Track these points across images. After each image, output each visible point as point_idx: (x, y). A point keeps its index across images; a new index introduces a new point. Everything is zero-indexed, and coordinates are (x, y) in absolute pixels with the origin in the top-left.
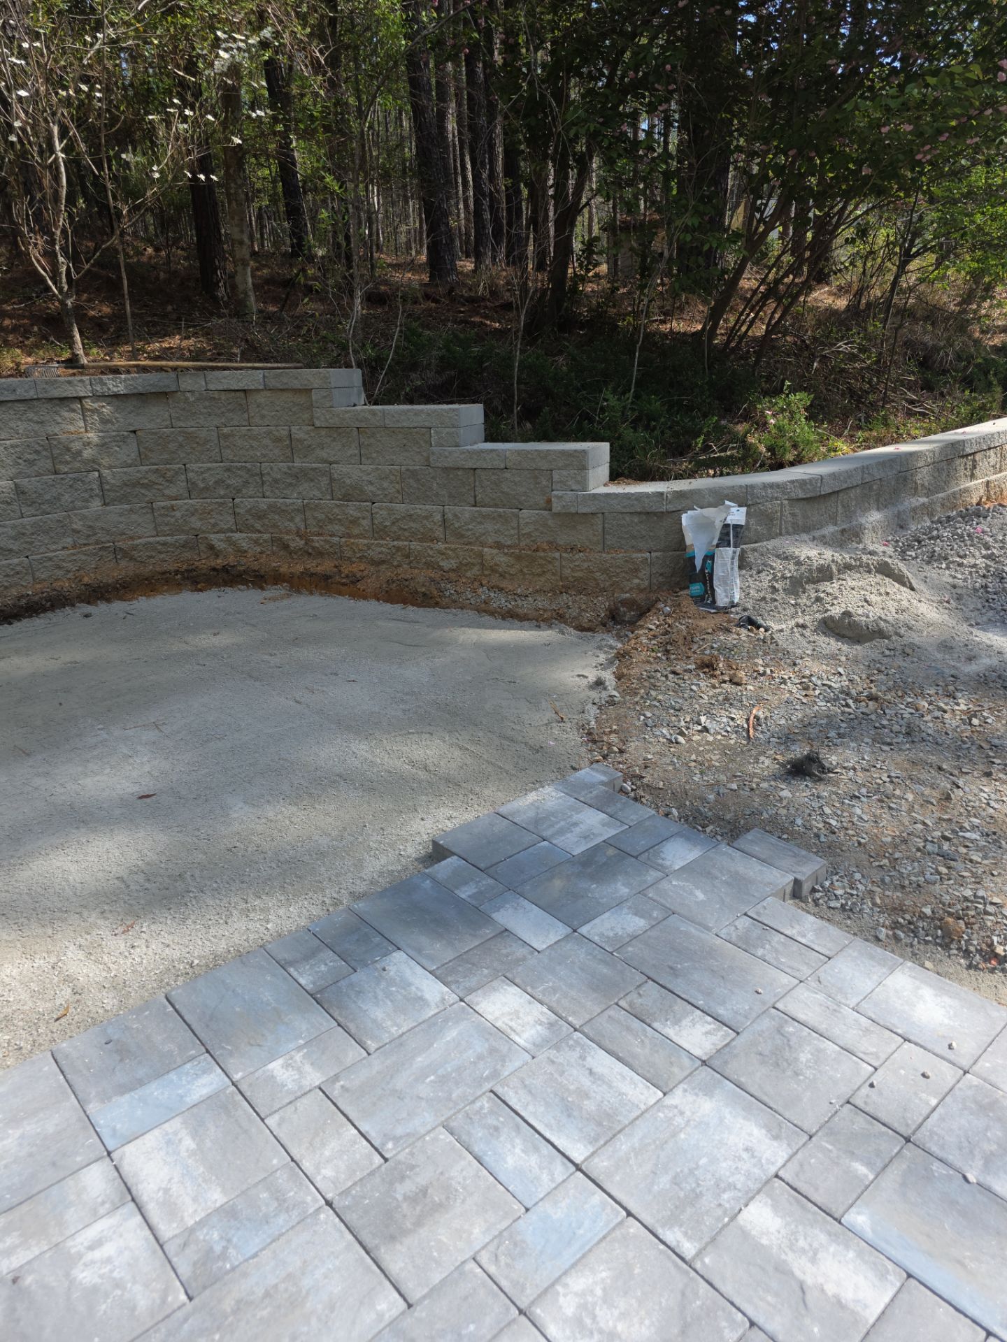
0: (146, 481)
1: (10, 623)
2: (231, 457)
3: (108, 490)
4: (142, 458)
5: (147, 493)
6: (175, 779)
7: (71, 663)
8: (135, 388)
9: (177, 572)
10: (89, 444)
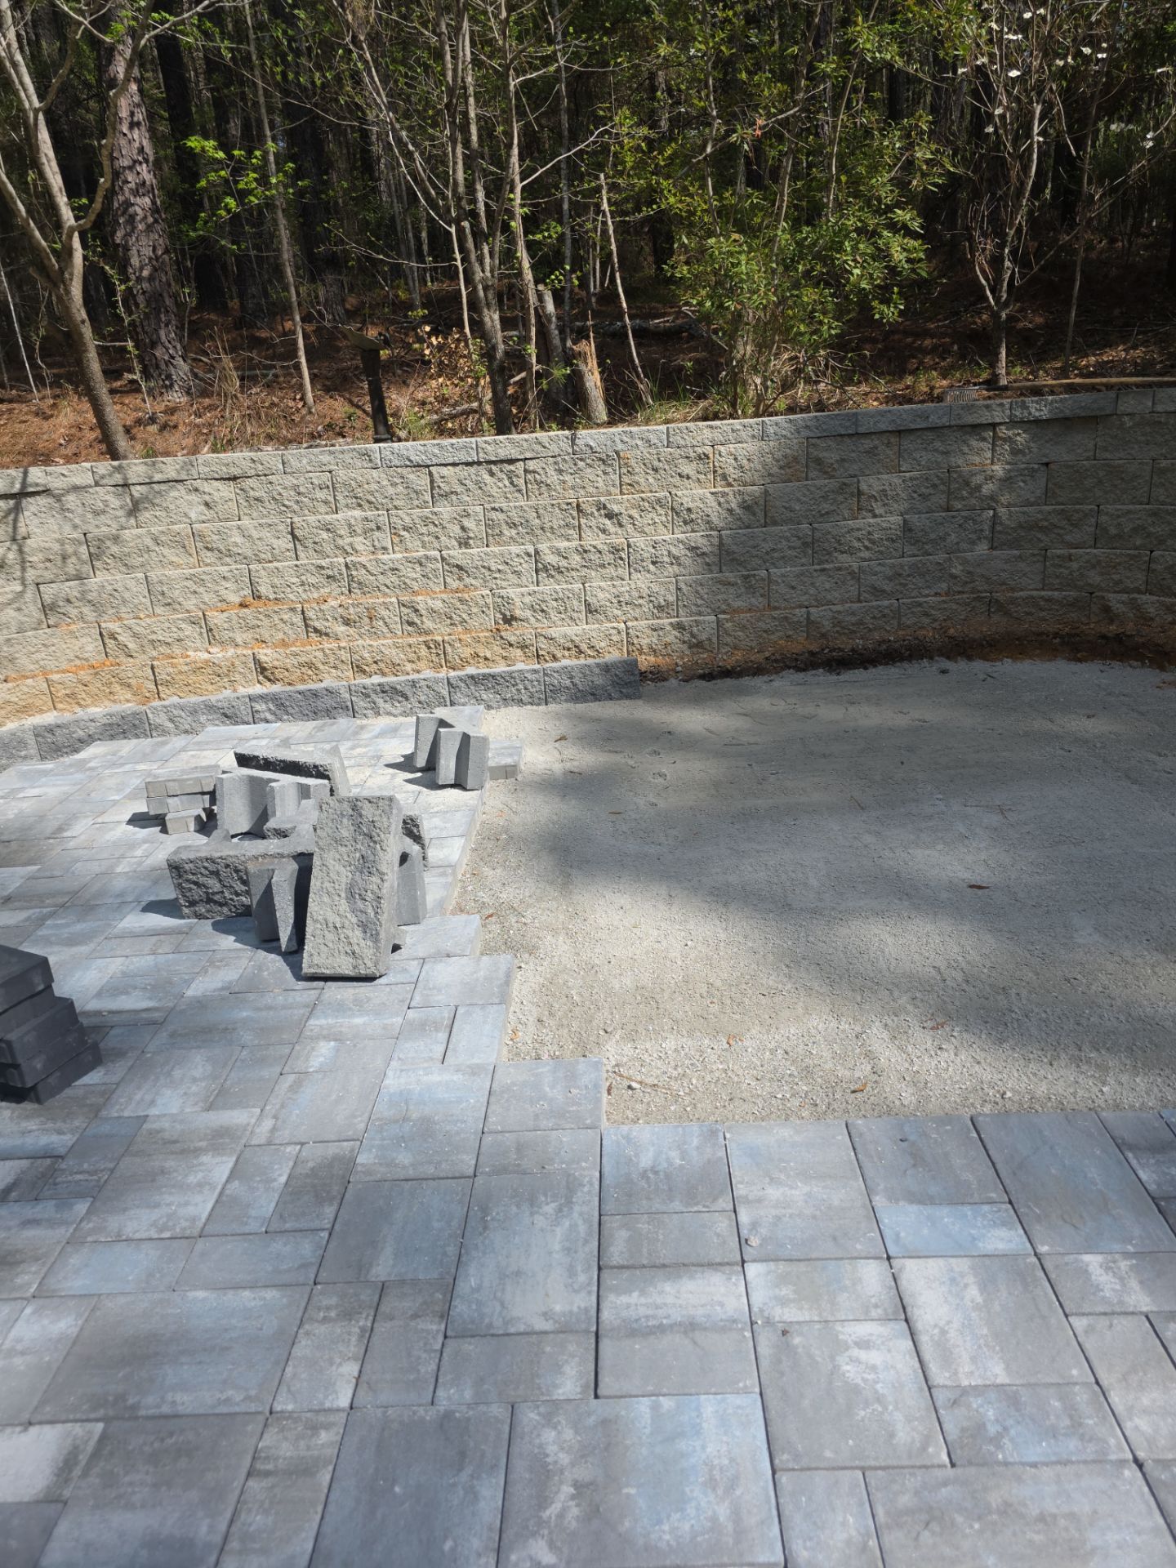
0: (1046, 524)
1: (866, 668)
2: (1162, 498)
3: (1000, 532)
4: (1048, 495)
5: (1043, 538)
6: (1013, 877)
7: (920, 720)
8: (1062, 411)
9: (1056, 635)
10: (991, 477)
